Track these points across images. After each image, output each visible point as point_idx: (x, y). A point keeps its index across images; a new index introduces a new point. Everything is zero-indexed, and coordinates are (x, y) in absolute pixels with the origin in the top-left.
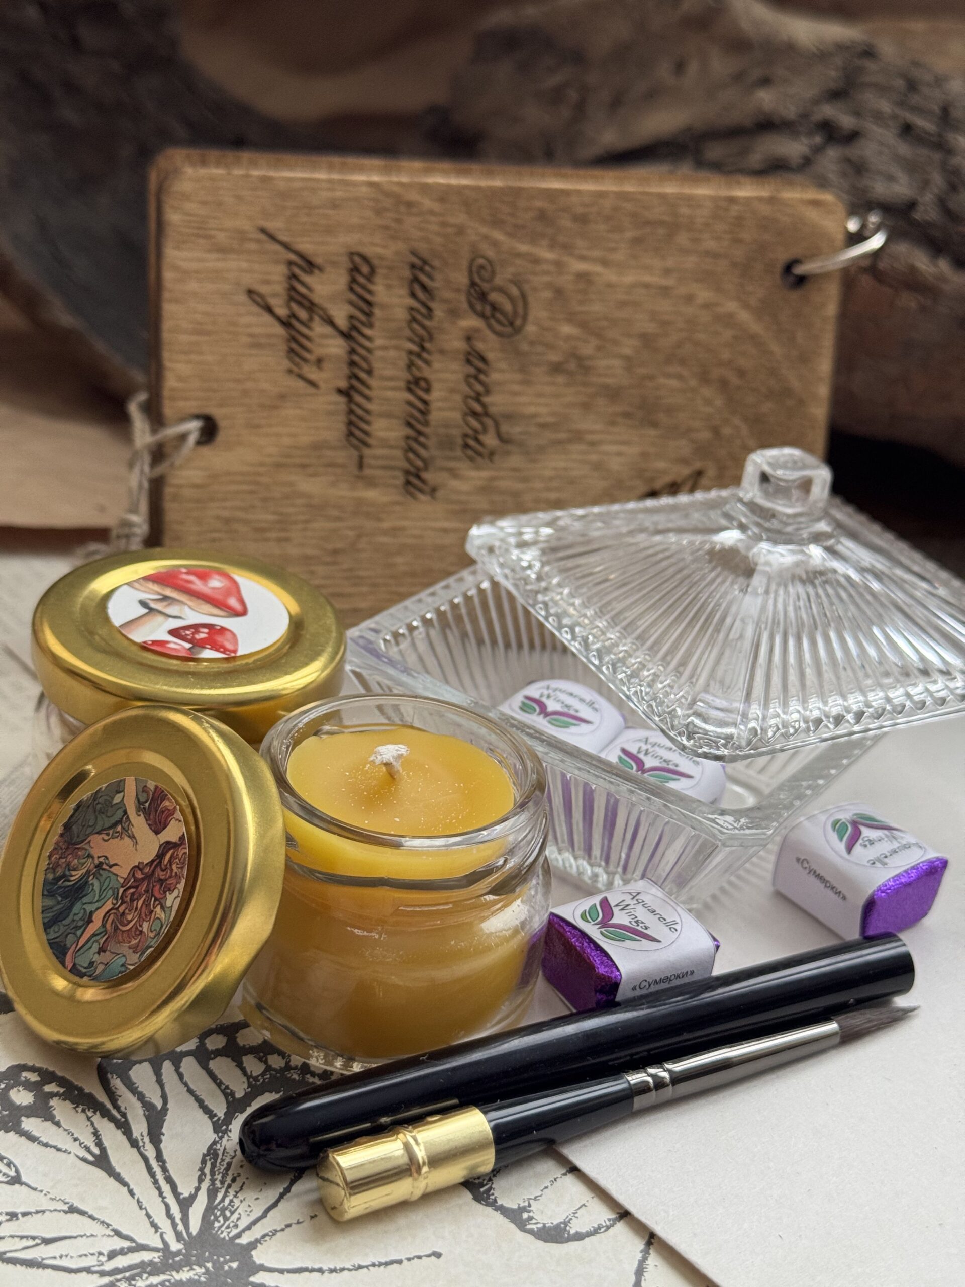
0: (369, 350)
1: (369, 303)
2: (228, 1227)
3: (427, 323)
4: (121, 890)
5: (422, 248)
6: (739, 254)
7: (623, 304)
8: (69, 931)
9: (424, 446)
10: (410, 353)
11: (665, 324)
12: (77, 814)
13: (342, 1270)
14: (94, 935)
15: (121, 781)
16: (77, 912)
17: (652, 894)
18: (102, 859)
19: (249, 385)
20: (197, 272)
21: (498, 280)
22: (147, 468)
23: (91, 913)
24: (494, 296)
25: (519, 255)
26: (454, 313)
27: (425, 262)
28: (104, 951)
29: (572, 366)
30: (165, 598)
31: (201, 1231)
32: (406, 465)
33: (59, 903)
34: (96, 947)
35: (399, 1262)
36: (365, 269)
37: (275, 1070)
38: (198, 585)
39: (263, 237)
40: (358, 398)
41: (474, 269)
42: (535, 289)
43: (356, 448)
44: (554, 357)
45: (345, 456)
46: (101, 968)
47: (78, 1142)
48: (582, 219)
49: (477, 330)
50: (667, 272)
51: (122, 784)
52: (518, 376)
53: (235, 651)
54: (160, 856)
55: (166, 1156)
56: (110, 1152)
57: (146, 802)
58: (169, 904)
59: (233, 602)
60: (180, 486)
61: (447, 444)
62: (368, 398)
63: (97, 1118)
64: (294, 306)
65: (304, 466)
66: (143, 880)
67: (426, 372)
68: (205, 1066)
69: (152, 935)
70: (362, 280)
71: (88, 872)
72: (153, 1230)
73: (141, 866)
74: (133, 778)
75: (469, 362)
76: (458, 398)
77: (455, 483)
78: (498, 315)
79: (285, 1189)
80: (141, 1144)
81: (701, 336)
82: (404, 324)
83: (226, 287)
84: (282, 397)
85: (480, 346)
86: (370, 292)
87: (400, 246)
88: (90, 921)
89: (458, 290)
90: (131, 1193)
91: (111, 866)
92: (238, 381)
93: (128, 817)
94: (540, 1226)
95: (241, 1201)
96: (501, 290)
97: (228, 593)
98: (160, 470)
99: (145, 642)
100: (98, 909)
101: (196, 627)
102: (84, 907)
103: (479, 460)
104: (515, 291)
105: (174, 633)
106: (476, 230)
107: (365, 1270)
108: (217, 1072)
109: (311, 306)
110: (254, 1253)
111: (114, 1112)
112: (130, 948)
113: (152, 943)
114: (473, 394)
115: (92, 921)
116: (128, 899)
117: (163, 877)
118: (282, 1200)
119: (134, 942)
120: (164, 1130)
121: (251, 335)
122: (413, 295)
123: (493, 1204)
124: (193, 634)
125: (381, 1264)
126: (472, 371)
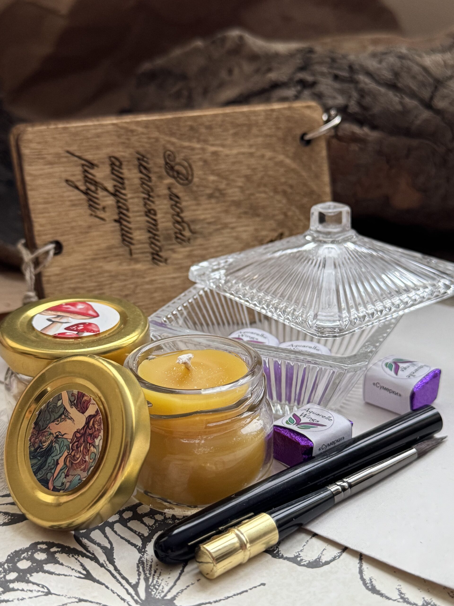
0: (125, 200)
1: (122, 178)
2: (159, 593)
3: (149, 184)
4: (71, 445)
5: (141, 149)
6: (280, 134)
7: (234, 163)
8: (48, 472)
9: (158, 240)
10: (144, 198)
11: (254, 170)
12: (40, 416)
13: (220, 600)
14: (61, 470)
15: (59, 395)
16: (49, 462)
17: (315, 408)
18: (57, 434)
19: (74, 224)
20: (41, 175)
21: (178, 160)
22: (32, 270)
23: (57, 460)
24: (177, 168)
25: (185, 148)
26: (161, 178)
27: (143, 156)
28: (68, 476)
29: (217, 194)
30: (58, 316)
31: (147, 597)
32: (151, 250)
33: (39, 460)
34: (63, 476)
35: (246, 591)
36: (117, 163)
37: (159, 521)
38: (72, 309)
39: (69, 155)
40: (125, 223)
41: (166, 156)
42: (195, 162)
43: (127, 246)
44: (209, 191)
45: (123, 250)
46: (68, 484)
47: (74, 571)
48: (209, 127)
49: (172, 184)
50: (251, 146)
51: (60, 396)
52: (194, 202)
53: (99, 331)
54: (87, 423)
55: (119, 568)
56: (91, 572)
57: (75, 400)
58: (97, 444)
59: (91, 312)
60: (49, 276)
61: (168, 238)
62: (129, 222)
63: (80, 558)
64: (88, 184)
65: (105, 258)
66: (81, 437)
67: (153, 206)
68: (125, 526)
69: (91, 461)
70: (116, 168)
71: (52, 442)
72: (123, 601)
73: (79, 431)
74: (65, 391)
75: (171, 199)
76: (169, 216)
77: (175, 256)
78: (181, 176)
79: (181, 571)
80: (105, 565)
81: (271, 173)
82: (139, 186)
83: (56, 180)
84: (90, 227)
85: (175, 191)
86: (121, 173)
87: (131, 150)
88: (58, 464)
89: (160, 167)
90: (107, 587)
91: (63, 436)
92: (68, 223)
93: (67, 410)
94: (307, 562)
95: (162, 580)
96: (180, 164)
97: (88, 309)
98: (38, 270)
99: (55, 334)
100: (60, 457)
101: (77, 325)
102: (53, 458)
103: (184, 244)
104: (186, 164)
105: (67, 329)
106: (164, 139)
107: (231, 598)
108: (132, 527)
109: (96, 184)
110: (175, 602)
111: (88, 554)
112: (81, 470)
113: (93, 465)
114: (175, 213)
115: (59, 464)
116: (75, 448)
117: (91, 433)
118: (181, 576)
119: (83, 467)
120: (114, 557)
121: (71, 201)
122: (141, 172)
123: (282, 557)
124: (76, 328)
125: (238, 594)
126: (173, 203)
